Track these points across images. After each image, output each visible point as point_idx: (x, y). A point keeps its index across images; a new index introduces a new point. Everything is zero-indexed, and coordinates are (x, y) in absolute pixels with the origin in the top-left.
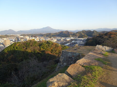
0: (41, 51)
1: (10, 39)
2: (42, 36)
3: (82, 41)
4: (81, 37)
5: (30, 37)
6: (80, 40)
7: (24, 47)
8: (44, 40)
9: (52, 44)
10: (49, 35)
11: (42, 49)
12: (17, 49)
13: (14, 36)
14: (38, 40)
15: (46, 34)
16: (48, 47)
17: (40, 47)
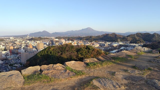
0: (79, 59)
1: (44, 43)
2: (81, 40)
4: (134, 43)
5: (66, 40)
6: (132, 46)
7: (59, 52)
8: (83, 44)
9: (93, 50)
10: (90, 38)
11: (80, 55)
12: (51, 54)
13: (48, 39)
14: (76, 45)
15: (86, 37)
16: (87, 54)
17: (77, 53)
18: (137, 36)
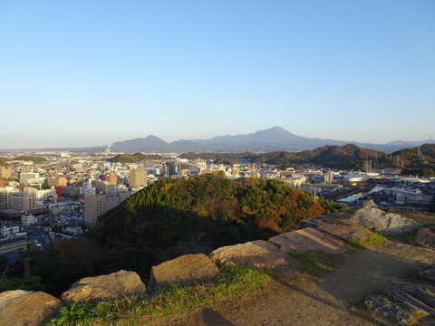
0: (242, 218)
1: (149, 168)
2: (252, 162)
3: (418, 191)
4: (414, 173)
5: (208, 163)
6: (407, 183)
7: (185, 198)
8: (259, 175)
9: (287, 194)
10: (280, 156)
11: (246, 209)
12: (163, 203)
13: (160, 158)
14: (238, 176)
15: (268, 155)
16: (268, 205)
17: (239, 202)
18: (425, 154)
